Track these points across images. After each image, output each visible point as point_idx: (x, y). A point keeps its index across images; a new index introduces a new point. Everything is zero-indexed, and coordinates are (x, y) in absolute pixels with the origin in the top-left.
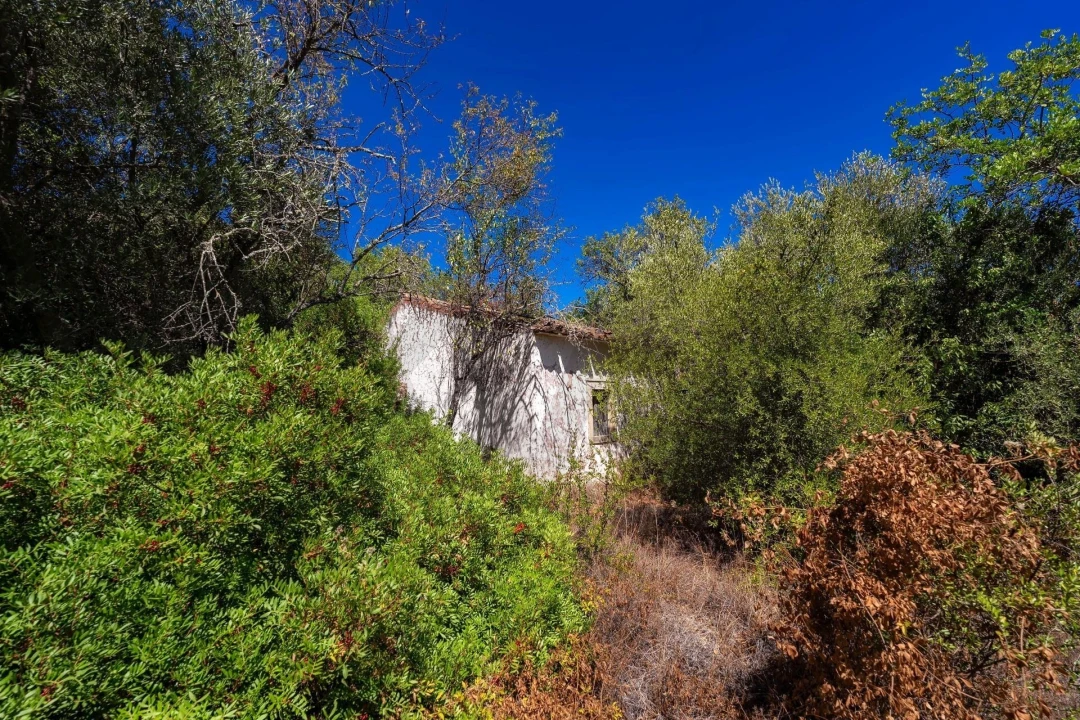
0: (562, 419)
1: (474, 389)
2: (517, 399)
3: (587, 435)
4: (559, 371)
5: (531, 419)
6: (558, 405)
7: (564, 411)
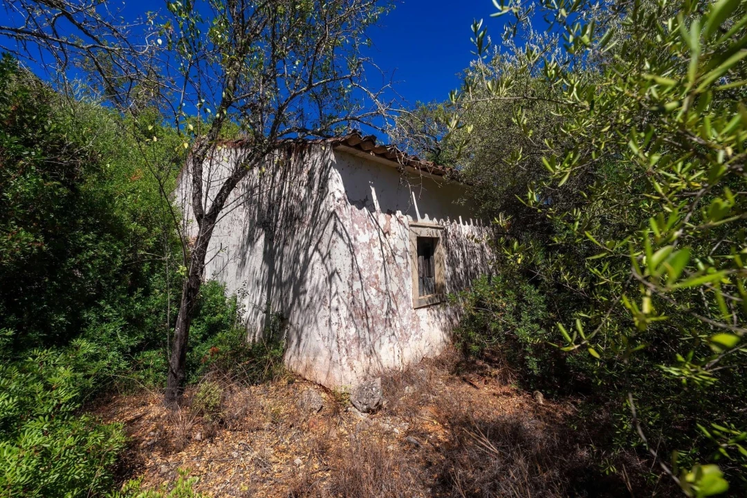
0: (377, 277)
1: (262, 238)
2: (312, 248)
3: (411, 297)
4: (372, 209)
5: (330, 278)
6: (371, 256)
7: (380, 265)
